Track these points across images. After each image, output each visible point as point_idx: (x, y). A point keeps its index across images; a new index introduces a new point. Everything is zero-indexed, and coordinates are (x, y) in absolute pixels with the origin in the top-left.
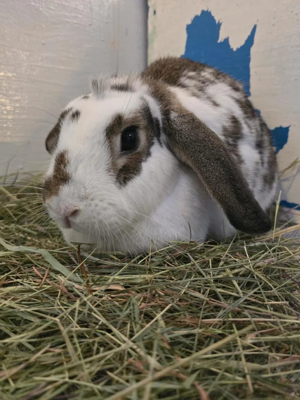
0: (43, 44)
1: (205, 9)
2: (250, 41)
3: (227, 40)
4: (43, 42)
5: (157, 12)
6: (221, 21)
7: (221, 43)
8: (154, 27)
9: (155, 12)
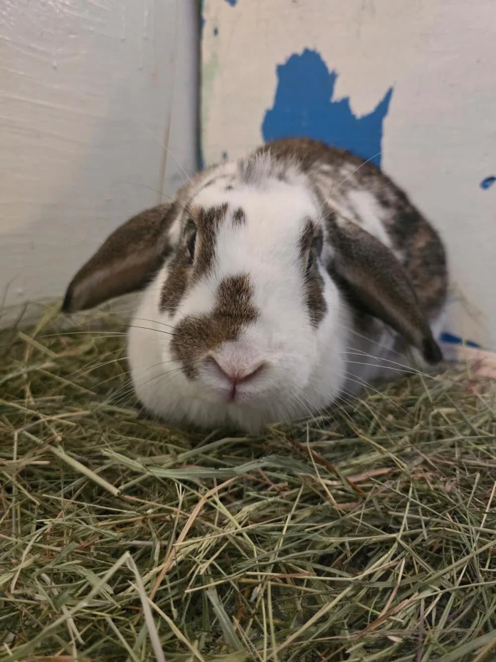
0: (55, 68)
1: (311, 47)
2: (383, 108)
3: (345, 102)
4: (55, 64)
5: (220, 31)
6: (337, 72)
7: (336, 103)
8: (214, 55)
9: (216, 32)
